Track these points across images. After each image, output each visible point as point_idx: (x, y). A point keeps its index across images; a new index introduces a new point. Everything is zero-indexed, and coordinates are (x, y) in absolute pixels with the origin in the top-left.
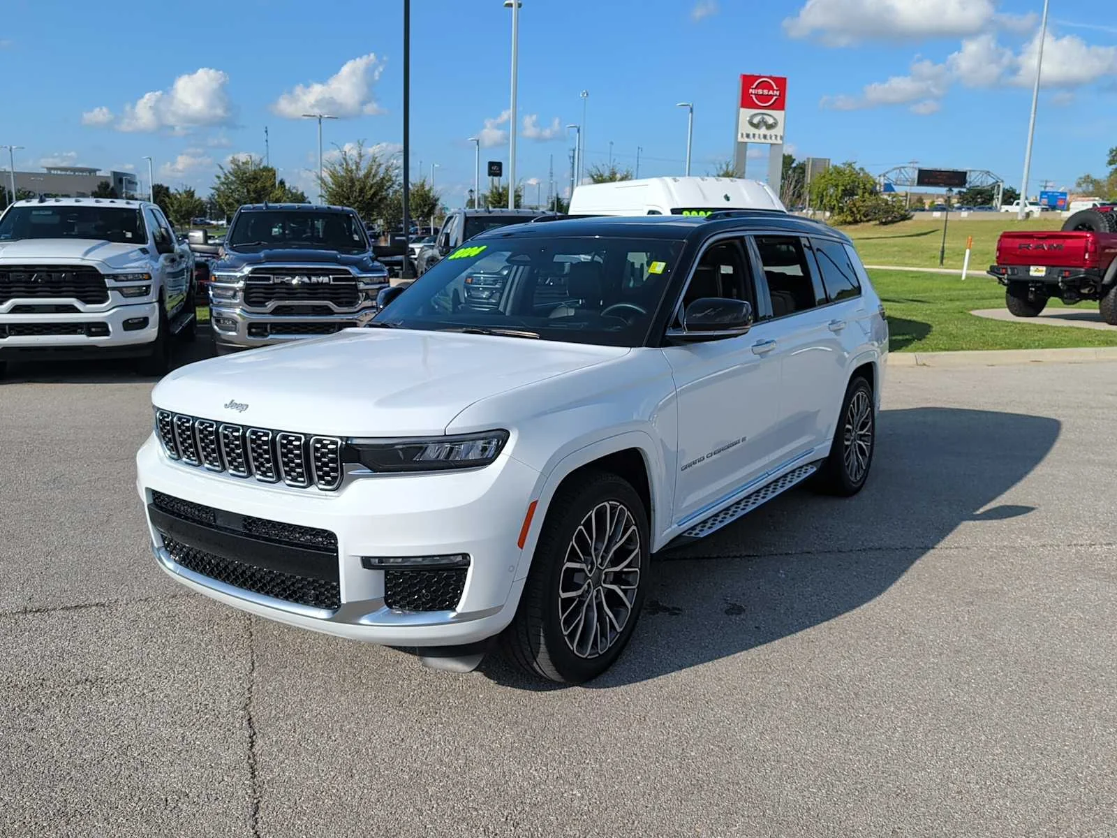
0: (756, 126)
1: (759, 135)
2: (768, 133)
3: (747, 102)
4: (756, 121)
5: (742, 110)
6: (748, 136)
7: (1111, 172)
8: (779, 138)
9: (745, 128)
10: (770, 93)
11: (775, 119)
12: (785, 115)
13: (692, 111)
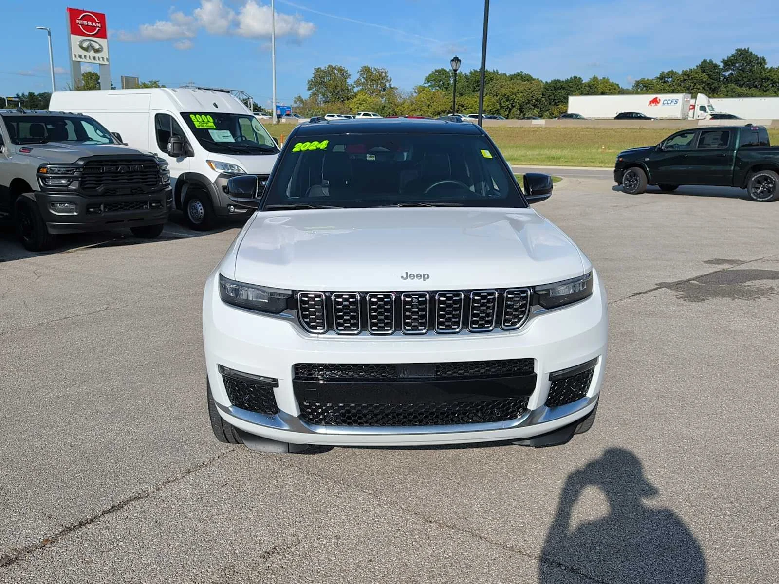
0: (86, 49)
1: (90, 57)
2: (97, 55)
3: (75, 30)
4: (85, 45)
5: (72, 35)
6: (80, 57)
7: (310, 95)
8: (105, 60)
9: (77, 50)
10: (93, 25)
11: (100, 45)
12: (108, 42)
13: (49, 33)
